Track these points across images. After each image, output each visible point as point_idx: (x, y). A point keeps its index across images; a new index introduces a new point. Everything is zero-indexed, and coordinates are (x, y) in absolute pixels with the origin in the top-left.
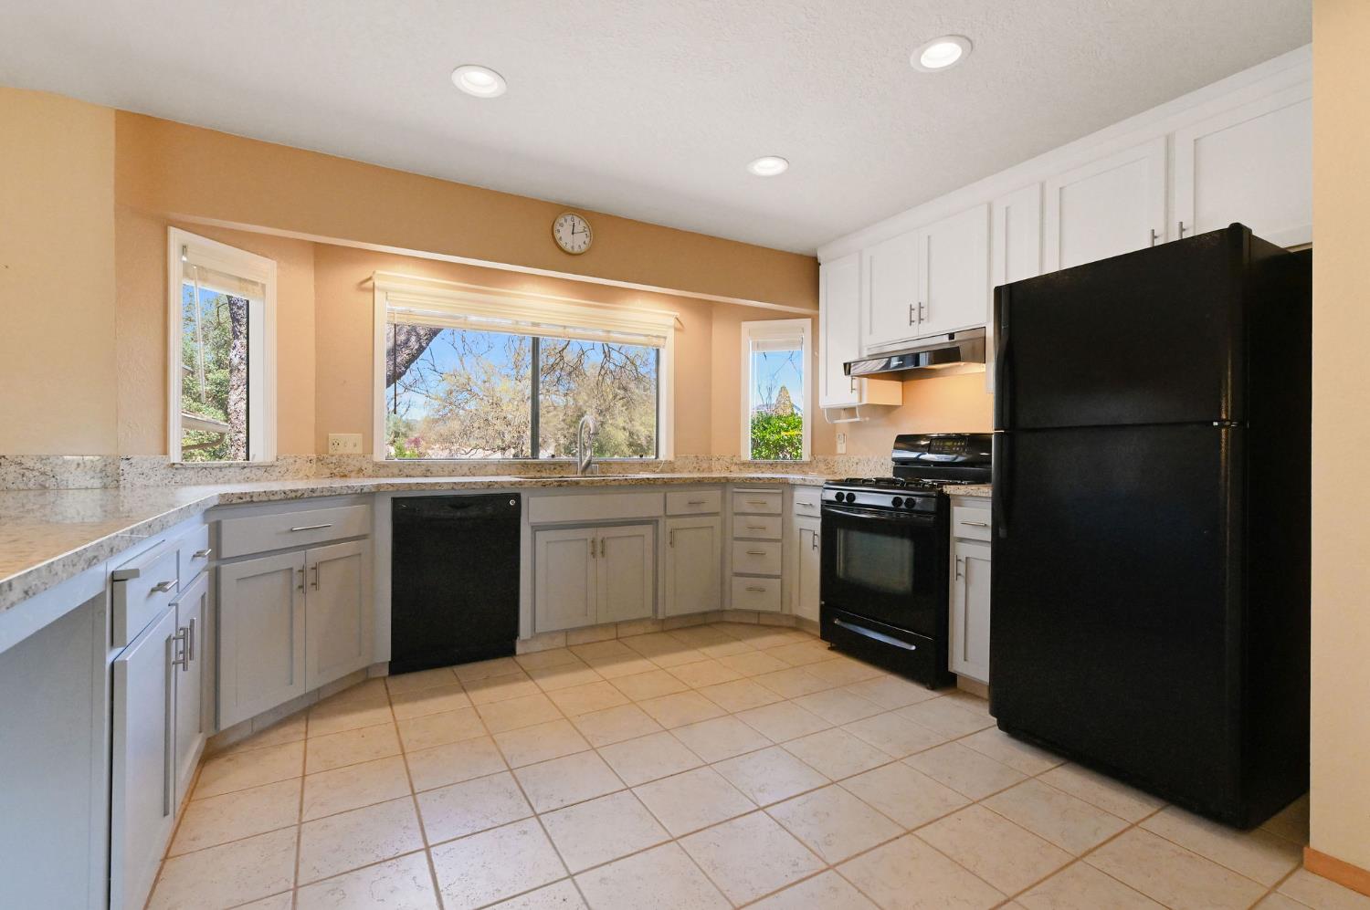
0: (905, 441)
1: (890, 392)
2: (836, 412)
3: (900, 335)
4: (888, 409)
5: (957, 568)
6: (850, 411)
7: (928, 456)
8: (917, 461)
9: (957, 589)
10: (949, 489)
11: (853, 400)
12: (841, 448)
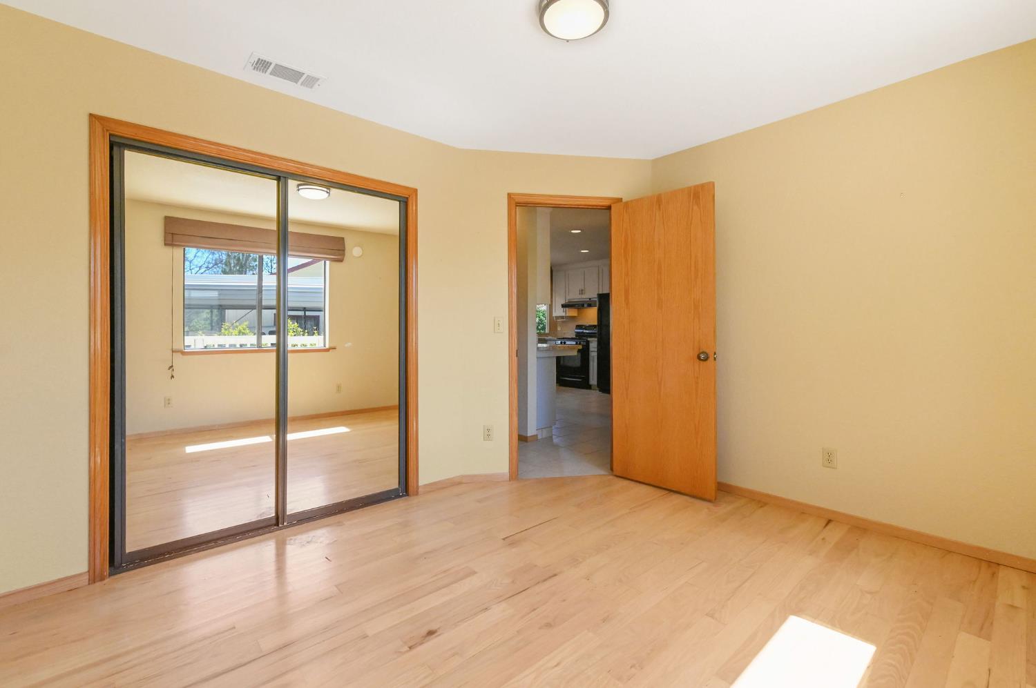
0: (579, 327)
1: (572, 312)
2: (557, 317)
3: (575, 296)
4: (573, 318)
5: (591, 358)
6: (562, 317)
7: (585, 331)
8: (582, 332)
9: (591, 363)
10: (589, 339)
11: (563, 314)
12: (559, 329)
